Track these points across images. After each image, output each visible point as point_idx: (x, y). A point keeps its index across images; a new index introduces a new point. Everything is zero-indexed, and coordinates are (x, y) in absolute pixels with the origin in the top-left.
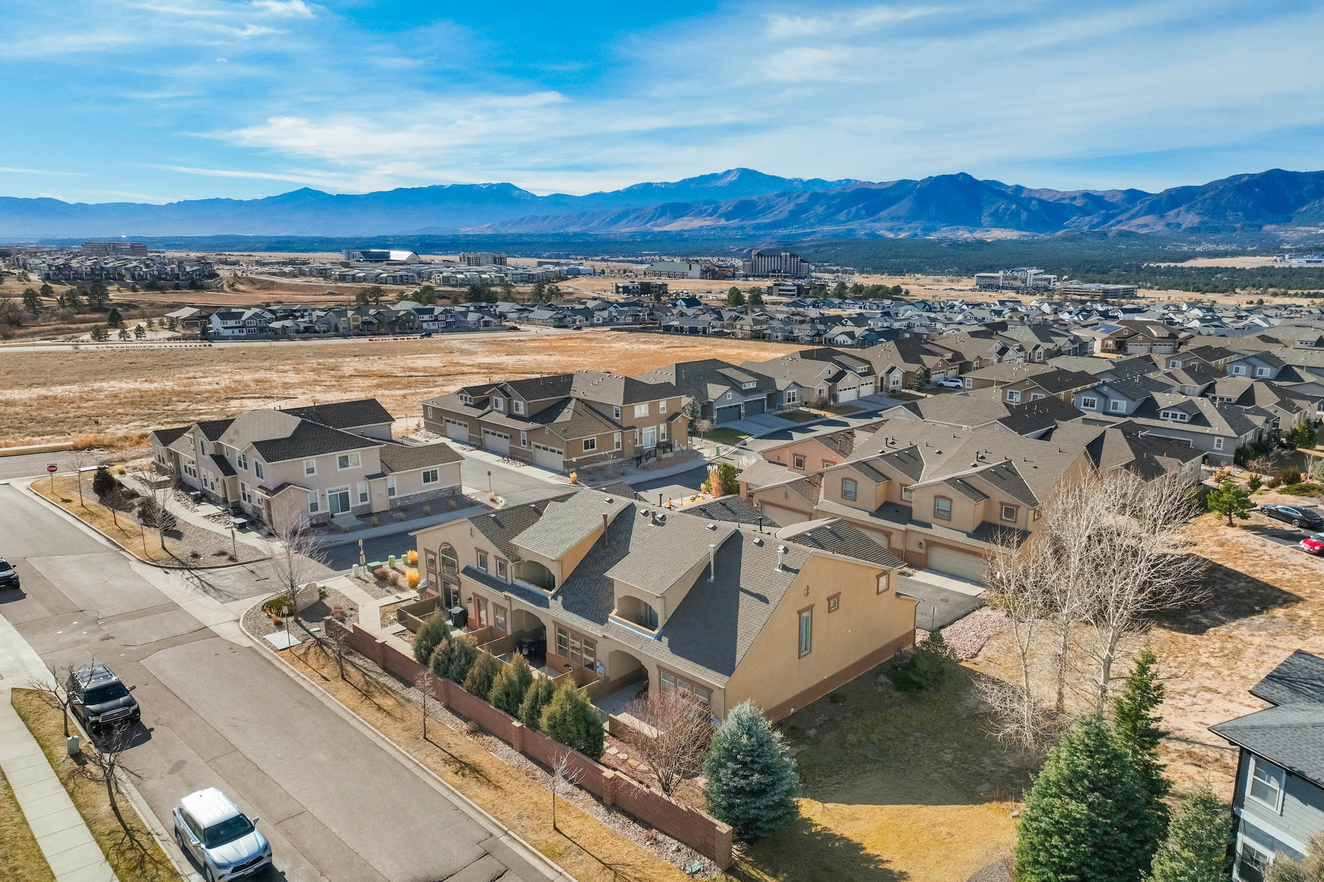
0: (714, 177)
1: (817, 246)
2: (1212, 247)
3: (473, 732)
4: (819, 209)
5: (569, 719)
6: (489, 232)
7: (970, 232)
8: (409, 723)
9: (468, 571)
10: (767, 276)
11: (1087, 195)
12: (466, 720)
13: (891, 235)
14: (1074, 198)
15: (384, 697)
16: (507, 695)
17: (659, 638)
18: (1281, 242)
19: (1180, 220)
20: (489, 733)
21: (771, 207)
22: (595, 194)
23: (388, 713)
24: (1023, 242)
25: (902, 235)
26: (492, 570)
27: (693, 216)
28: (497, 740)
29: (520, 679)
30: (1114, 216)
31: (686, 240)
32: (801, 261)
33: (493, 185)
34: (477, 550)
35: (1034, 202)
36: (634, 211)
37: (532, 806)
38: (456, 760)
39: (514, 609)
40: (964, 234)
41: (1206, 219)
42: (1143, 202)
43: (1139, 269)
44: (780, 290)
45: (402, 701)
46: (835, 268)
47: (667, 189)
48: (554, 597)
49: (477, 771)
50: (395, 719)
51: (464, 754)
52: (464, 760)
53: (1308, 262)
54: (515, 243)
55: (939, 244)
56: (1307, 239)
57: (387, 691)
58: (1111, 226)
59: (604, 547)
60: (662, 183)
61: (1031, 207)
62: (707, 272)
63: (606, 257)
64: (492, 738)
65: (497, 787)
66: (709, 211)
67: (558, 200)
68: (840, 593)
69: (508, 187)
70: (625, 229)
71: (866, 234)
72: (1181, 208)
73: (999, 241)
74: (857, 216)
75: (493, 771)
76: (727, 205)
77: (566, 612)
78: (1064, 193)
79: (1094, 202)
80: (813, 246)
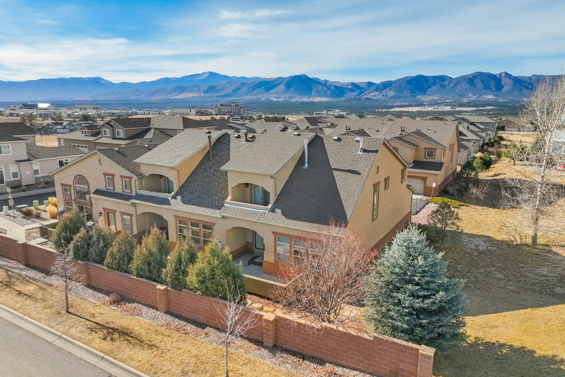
0: (197, 75)
1: (245, 104)
2: (400, 104)
3: (116, 302)
4: (245, 89)
5: (218, 272)
6: (90, 99)
7: (308, 99)
8: (50, 302)
9: (98, 192)
10: (226, 114)
11: (352, 84)
12: (107, 293)
13: (276, 100)
14: (348, 85)
15: (24, 285)
16: (149, 264)
17: (273, 210)
18: (423, 102)
19: (387, 94)
20: (131, 301)
21: (223, 88)
22: (142, 82)
23: (29, 296)
24: (329, 102)
25: (280, 100)
26: (119, 189)
27: (188, 92)
28: (140, 306)
29: (160, 251)
30: (363, 92)
31: (186, 102)
32: (241, 108)
33: (91, 78)
34: (105, 174)
35: (332, 86)
36: (161, 90)
37: (194, 360)
38: (103, 327)
39: (138, 213)
40: (305, 99)
41: (396, 93)
42: (373, 87)
43: (375, 112)
44: (233, 118)
45: (44, 286)
46: (254, 113)
47: (176, 80)
48: (174, 197)
49: (127, 334)
50: (36, 300)
51: (110, 320)
52: (111, 325)
53: (434, 109)
54: (104, 104)
55: (296, 103)
56: (432, 101)
57: (28, 280)
58: (362, 96)
59: (209, 160)
60: (174, 78)
61: (331, 89)
62: (198, 112)
63: (149, 110)
64: (135, 305)
65: (151, 346)
66: (196, 90)
67: (124, 85)
68: (389, 177)
69: (99, 79)
70: (157, 98)
71: (265, 99)
72: (388, 89)
73: (320, 102)
74: (261, 92)
75: (143, 332)
76: (204, 87)
77: (185, 205)
78: (344, 83)
79: (355, 86)
80: (243, 104)
